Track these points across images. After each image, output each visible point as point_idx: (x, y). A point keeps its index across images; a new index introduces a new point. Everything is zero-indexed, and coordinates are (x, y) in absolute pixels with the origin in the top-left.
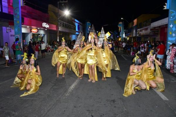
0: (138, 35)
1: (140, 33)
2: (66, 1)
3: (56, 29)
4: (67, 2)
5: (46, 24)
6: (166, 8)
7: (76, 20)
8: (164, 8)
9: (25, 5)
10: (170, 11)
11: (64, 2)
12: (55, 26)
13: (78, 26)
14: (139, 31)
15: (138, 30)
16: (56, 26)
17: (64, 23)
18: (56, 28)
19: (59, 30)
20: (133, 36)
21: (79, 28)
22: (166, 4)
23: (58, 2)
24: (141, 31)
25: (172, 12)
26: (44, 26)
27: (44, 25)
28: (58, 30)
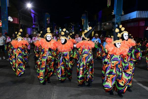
0: (102, 29)
1: (104, 27)
5: (10, 17)
6: (113, 13)
8: (112, 13)
9: (11, 6)
10: (116, 16)
14: (103, 25)
20: (97, 30)
22: (113, 11)
24: (105, 25)
25: (117, 16)
26: (9, 20)
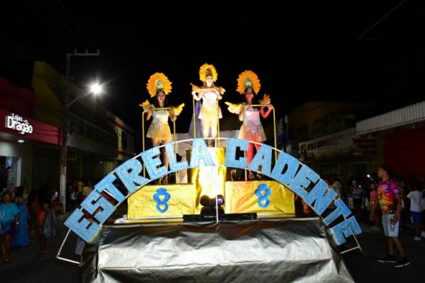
2: (96, 52)
3: (59, 142)
4: (98, 54)
5: (20, 119)
7: (118, 120)
11: (87, 54)
12: (55, 129)
13: (123, 135)
14: (306, 148)
15: (300, 144)
16: (59, 132)
17: (85, 121)
18: (59, 137)
19: (69, 143)
21: (124, 142)
23: (68, 55)
24: (313, 148)
26: (12, 127)
27: (14, 123)
28: (64, 143)
